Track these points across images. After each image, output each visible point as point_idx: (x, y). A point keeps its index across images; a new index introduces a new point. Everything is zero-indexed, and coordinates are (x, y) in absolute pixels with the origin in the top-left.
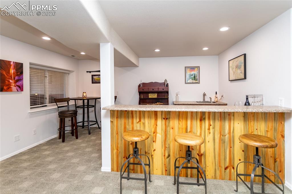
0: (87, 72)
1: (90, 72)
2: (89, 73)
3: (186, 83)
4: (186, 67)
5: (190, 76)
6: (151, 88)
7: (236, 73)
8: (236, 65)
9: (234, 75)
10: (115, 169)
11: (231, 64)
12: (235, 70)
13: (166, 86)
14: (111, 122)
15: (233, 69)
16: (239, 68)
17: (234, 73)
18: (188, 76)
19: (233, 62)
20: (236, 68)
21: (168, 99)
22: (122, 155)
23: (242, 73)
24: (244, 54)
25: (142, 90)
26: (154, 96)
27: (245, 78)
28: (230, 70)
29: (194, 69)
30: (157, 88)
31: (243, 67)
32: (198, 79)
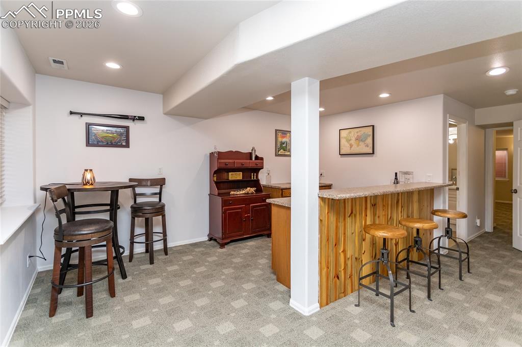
0: (71, 113)
1: (82, 114)
2: (77, 117)
3: (276, 155)
4: (276, 130)
5: (281, 144)
6: (238, 163)
7: (355, 146)
8: (356, 136)
9: (351, 148)
10: (324, 301)
11: (344, 133)
12: (353, 142)
13: (253, 159)
14: (321, 221)
15: (348, 140)
16: (362, 140)
17: (351, 146)
18: (279, 144)
19: (350, 132)
20: (357, 139)
21: (258, 181)
22: (332, 275)
23: (367, 146)
24: (373, 126)
25: (224, 166)
26: (238, 176)
27: (373, 153)
28: (343, 141)
29: (285, 134)
30: (251, 161)
31: (370, 140)
32: (290, 151)
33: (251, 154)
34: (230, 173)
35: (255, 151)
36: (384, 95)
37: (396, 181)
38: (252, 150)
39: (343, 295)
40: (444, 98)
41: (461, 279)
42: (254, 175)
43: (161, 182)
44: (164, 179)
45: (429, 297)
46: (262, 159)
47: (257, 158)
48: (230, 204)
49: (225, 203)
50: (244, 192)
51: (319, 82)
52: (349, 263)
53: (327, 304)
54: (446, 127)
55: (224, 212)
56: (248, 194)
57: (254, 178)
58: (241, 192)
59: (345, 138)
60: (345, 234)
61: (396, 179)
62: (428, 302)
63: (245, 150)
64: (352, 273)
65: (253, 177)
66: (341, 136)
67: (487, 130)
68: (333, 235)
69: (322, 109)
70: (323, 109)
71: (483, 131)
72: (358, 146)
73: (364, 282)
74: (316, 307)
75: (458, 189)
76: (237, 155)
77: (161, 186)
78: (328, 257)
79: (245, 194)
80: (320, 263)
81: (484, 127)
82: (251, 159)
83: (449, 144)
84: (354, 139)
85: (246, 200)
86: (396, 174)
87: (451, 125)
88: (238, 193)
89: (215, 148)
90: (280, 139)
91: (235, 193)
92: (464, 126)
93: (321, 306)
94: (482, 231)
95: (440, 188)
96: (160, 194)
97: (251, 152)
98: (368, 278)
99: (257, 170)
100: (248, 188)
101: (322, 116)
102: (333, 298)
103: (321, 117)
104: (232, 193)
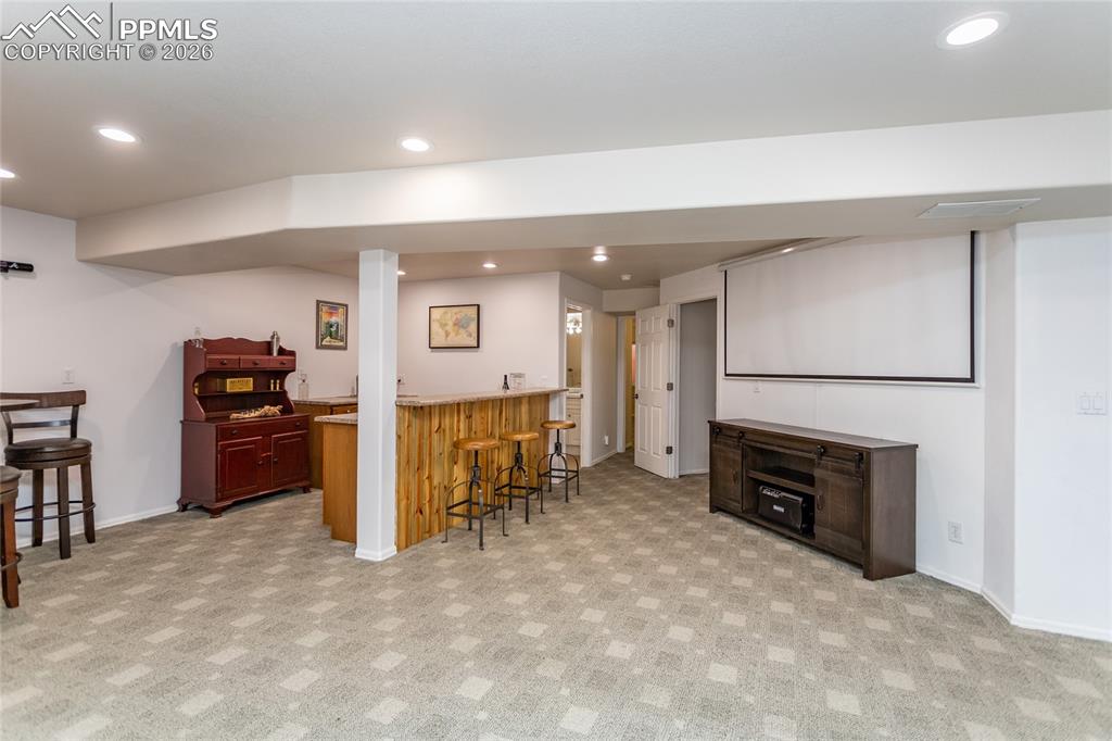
3: (318, 347)
4: (318, 302)
5: (327, 328)
6: (247, 359)
7: (452, 334)
8: (454, 319)
9: (447, 336)
10: (403, 544)
11: (436, 314)
12: (450, 327)
13: (275, 354)
14: (399, 437)
15: (443, 325)
16: (463, 327)
17: (447, 334)
18: (323, 329)
19: (446, 313)
20: (455, 324)
21: (285, 392)
22: (413, 508)
23: (470, 335)
24: (478, 306)
25: (219, 366)
26: (246, 385)
27: (478, 346)
28: (435, 326)
29: (336, 309)
30: (268, 357)
31: (473, 326)
32: (344, 339)
33: (269, 345)
34: (228, 380)
35: (278, 339)
36: (490, 266)
37: (506, 386)
38: (273, 337)
39: (427, 535)
40: (561, 276)
41: (567, 500)
42: (275, 384)
43: (76, 399)
44: (83, 393)
45: (527, 521)
46: (292, 353)
47: (282, 351)
48: (233, 436)
49: (224, 434)
50: (257, 413)
51: (397, 257)
52: (436, 493)
53: (407, 547)
54: (563, 312)
55: (221, 452)
56: (265, 416)
57: (275, 388)
58: (251, 415)
59: (438, 321)
60: (430, 455)
61: (506, 383)
62: (525, 526)
63: (259, 335)
64: (439, 506)
65: (274, 386)
66: (433, 317)
67: (620, 318)
68: (415, 454)
69: (401, 273)
70: (403, 273)
71: (614, 320)
72: (456, 335)
73: (455, 510)
74: (392, 550)
75: (582, 396)
76: (241, 345)
77: (76, 407)
78: (409, 483)
79: (260, 417)
80: (398, 492)
81: (616, 314)
82: (270, 352)
83: (568, 335)
84: (451, 323)
85: (264, 427)
86: (506, 376)
87: (570, 310)
88: (247, 416)
89: (197, 332)
90: (325, 318)
91: (242, 415)
92: (588, 312)
93: (398, 550)
94: (612, 453)
95: (556, 393)
96: (74, 422)
97: (269, 340)
98: (462, 506)
99: (281, 374)
100: (267, 407)
101: (402, 282)
102: (414, 538)
103: (399, 282)
104: (235, 415)
